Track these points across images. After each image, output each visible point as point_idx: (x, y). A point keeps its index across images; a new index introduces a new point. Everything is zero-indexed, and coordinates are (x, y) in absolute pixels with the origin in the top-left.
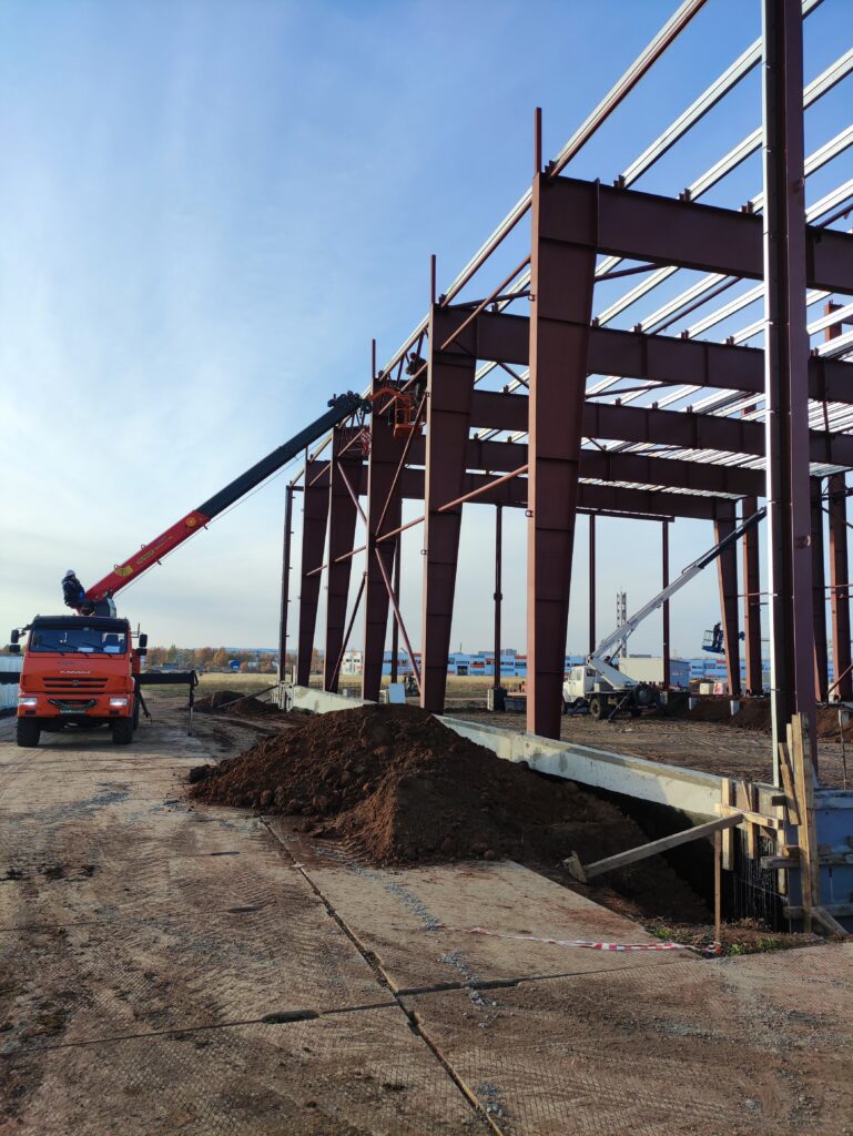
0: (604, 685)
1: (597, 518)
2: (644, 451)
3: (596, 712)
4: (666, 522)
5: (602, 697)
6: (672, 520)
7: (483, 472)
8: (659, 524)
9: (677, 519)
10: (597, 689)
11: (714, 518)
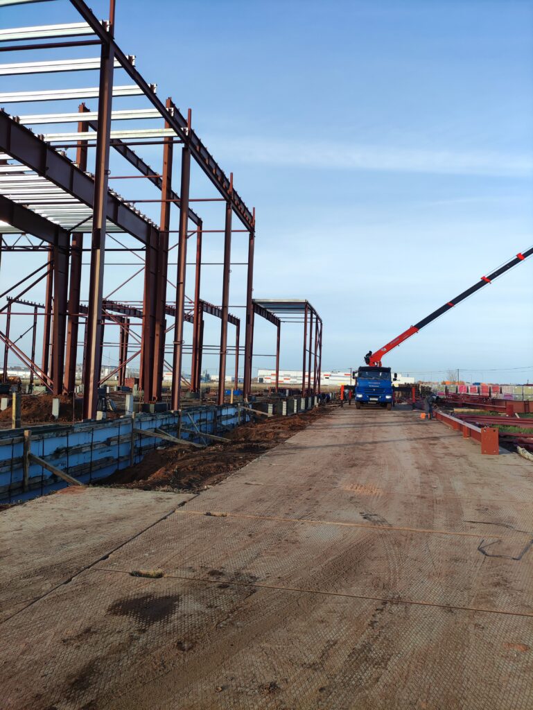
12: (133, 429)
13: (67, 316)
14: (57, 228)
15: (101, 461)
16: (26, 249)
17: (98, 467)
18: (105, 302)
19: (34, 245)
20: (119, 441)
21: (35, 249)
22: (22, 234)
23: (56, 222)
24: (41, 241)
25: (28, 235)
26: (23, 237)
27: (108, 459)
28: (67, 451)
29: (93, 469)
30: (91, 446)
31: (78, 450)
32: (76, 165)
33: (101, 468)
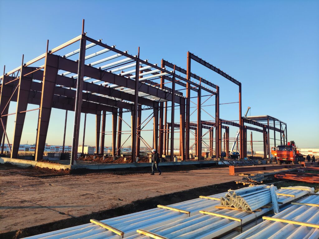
16: (147, 109)
21: (149, 109)
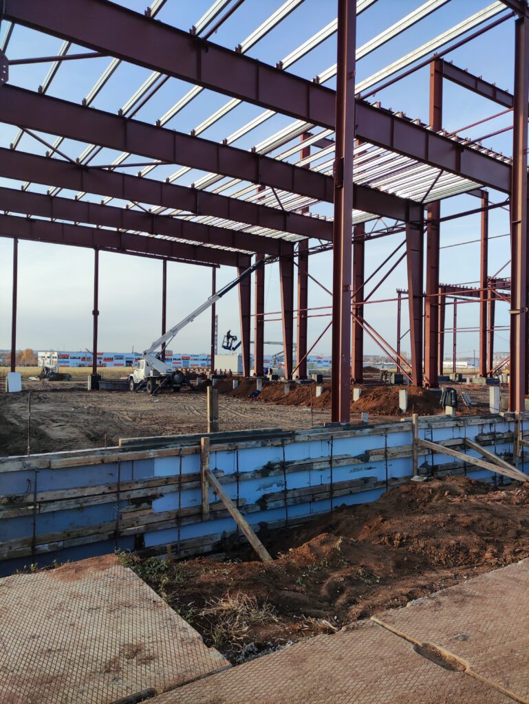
0: (155, 371)
1: (168, 262)
2: (177, 215)
3: (149, 389)
4: (214, 267)
5: (153, 379)
6: (219, 267)
7: (73, 223)
8: (211, 269)
9: (221, 266)
10: (152, 375)
11: (237, 266)
12: (414, 440)
13: (424, 298)
14: (408, 203)
15: (352, 483)
17: (346, 491)
18: (494, 281)
19: (389, 226)
20: (386, 456)
22: (378, 218)
23: (404, 196)
24: (396, 221)
25: (384, 218)
26: (380, 221)
27: (366, 480)
28: (284, 466)
29: (337, 493)
30: (330, 462)
31: (306, 466)
32: (429, 128)
33: (351, 493)
